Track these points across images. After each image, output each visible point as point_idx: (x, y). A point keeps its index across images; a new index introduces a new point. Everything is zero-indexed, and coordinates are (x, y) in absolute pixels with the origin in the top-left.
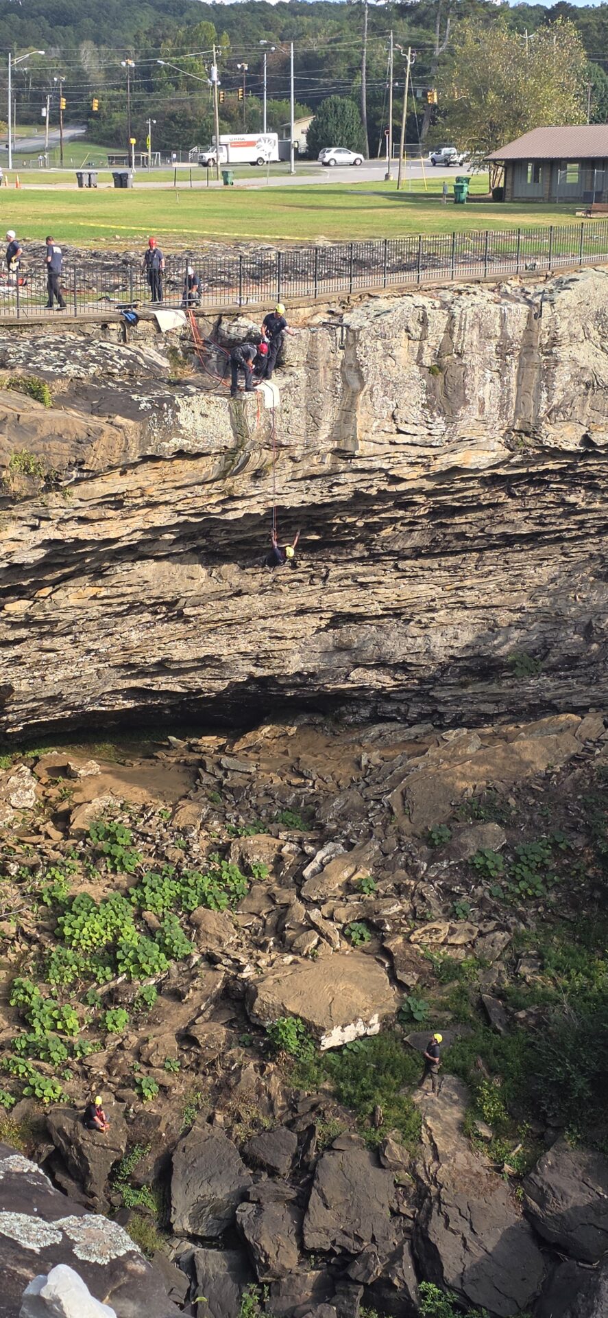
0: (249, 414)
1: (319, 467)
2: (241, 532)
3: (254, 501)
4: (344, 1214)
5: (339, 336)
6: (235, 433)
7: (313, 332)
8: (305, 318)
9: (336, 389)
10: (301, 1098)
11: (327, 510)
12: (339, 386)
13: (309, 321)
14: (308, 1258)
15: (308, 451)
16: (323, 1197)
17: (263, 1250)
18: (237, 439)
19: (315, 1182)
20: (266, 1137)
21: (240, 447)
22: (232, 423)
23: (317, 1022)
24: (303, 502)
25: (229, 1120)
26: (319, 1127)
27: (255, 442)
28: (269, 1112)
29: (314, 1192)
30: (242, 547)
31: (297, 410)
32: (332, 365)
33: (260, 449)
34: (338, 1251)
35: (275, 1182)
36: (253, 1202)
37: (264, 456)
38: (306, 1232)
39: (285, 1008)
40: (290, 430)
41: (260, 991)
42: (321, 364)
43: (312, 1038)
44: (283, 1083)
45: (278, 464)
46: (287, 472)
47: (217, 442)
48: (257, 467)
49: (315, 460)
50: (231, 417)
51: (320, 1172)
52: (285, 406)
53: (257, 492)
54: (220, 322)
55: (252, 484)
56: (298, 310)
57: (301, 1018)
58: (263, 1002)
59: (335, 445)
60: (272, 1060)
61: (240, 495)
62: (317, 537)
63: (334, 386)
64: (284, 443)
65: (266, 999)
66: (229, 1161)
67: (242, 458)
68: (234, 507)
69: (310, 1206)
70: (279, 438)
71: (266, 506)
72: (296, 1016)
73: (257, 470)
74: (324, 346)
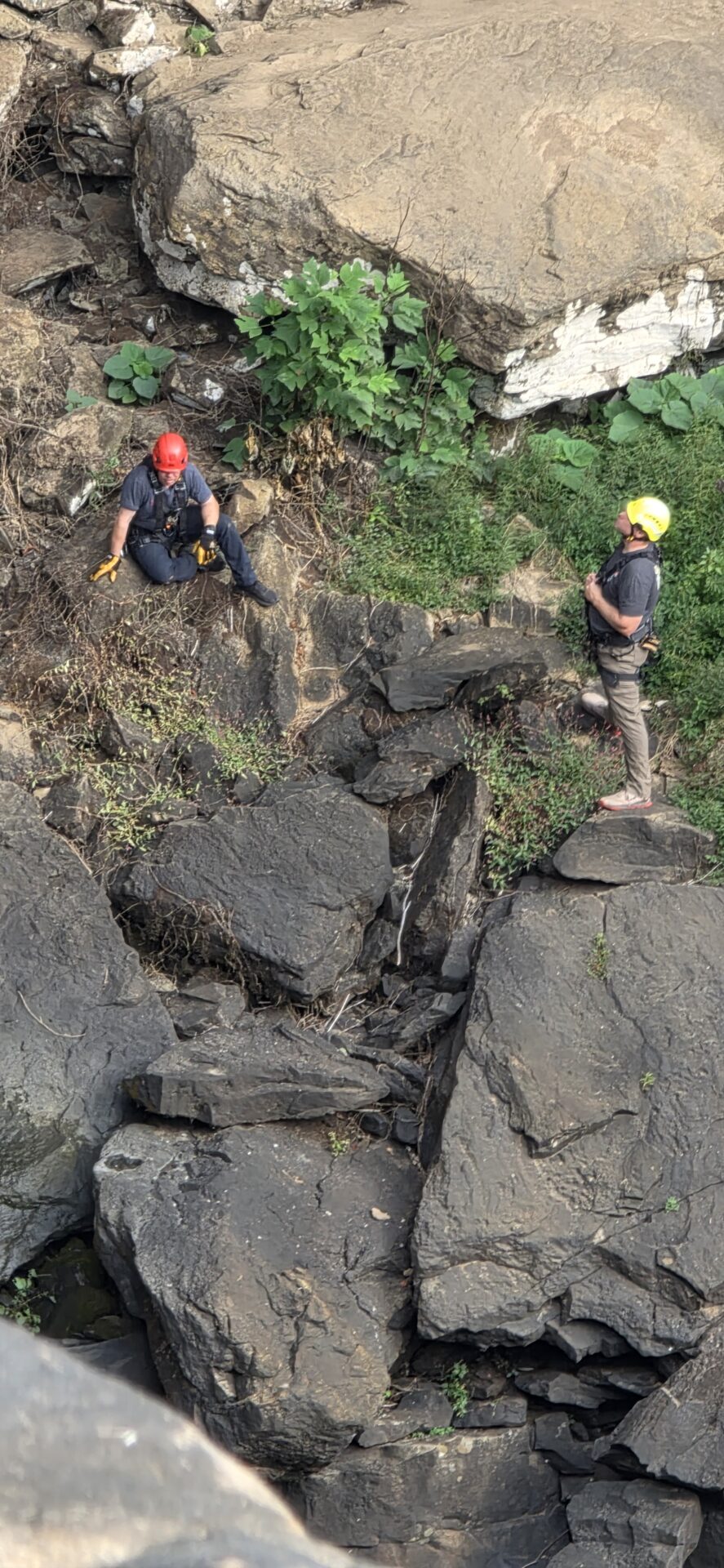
4: (610, 1172)
10: (406, 646)
14: (439, 1378)
16: (511, 1096)
17: (224, 1342)
19: (474, 1031)
20: (236, 825)
23: (484, 285)
25: (60, 745)
26: (491, 779)
28: (248, 709)
29: (467, 1075)
34: (579, 1343)
35: (279, 1031)
36: (177, 1123)
38: (425, 1259)
39: (328, 219)
41: (203, 140)
43: (461, 361)
44: (318, 570)
51: (492, 981)
57: (408, 267)
58: (221, 187)
60: (267, 469)
65: (233, 176)
66: (60, 937)
69: (451, 1144)
72: (384, 258)
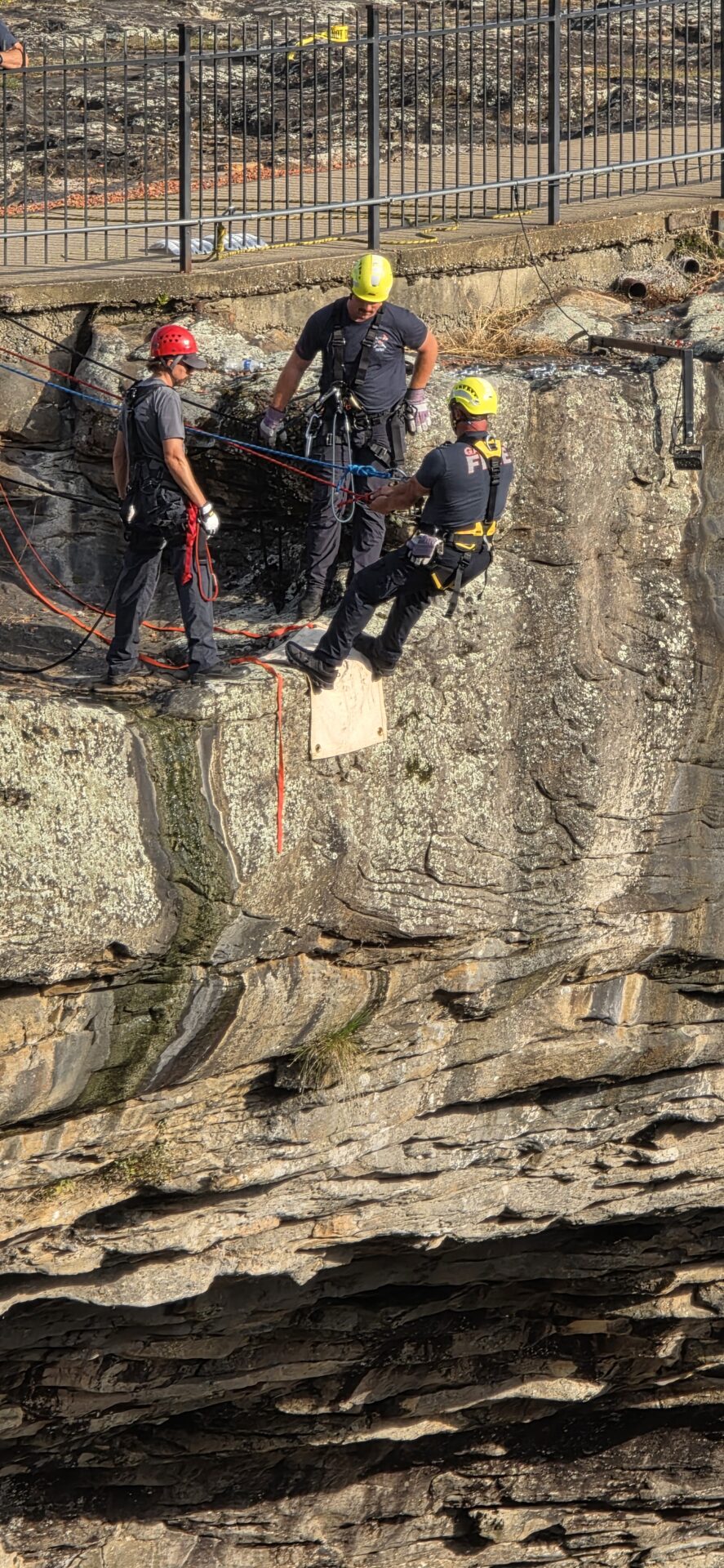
0: (235, 786)
1: (582, 1042)
2: (200, 1369)
3: (263, 1212)
5: (672, 404)
6: (165, 885)
7: (543, 386)
8: (503, 321)
9: (664, 657)
11: (631, 1256)
12: (677, 645)
13: (524, 333)
15: (531, 962)
18: (177, 908)
21: (188, 949)
22: (151, 832)
24: (508, 1216)
27: (263, 925)
30: (205, 1445)
31: (468, 765)
32: (638, 542)
33: (289, 956)
37: (312, 992)
40: (438, 863)
42: (587, 541)
45: (379, 1030)
46: (425, 1066)
47: (75, 927)
48: (274, 1045)
49: (565, 1006)
50: (144, 803)
52: (409, 747)
53: (278, 1170)
54: (83, 343)
55: (255, 1127)
56: (468, 282)
59: (661, 932)
61: (192, 1184)
62: (580, 1390)
63: (650, 644)
64: (408, 925)
67: (203, 1005)
68: (165, 1242)
70: (384, 902)
71: (322, 1237)
73: (277, 1062)
74: (600, 449)
